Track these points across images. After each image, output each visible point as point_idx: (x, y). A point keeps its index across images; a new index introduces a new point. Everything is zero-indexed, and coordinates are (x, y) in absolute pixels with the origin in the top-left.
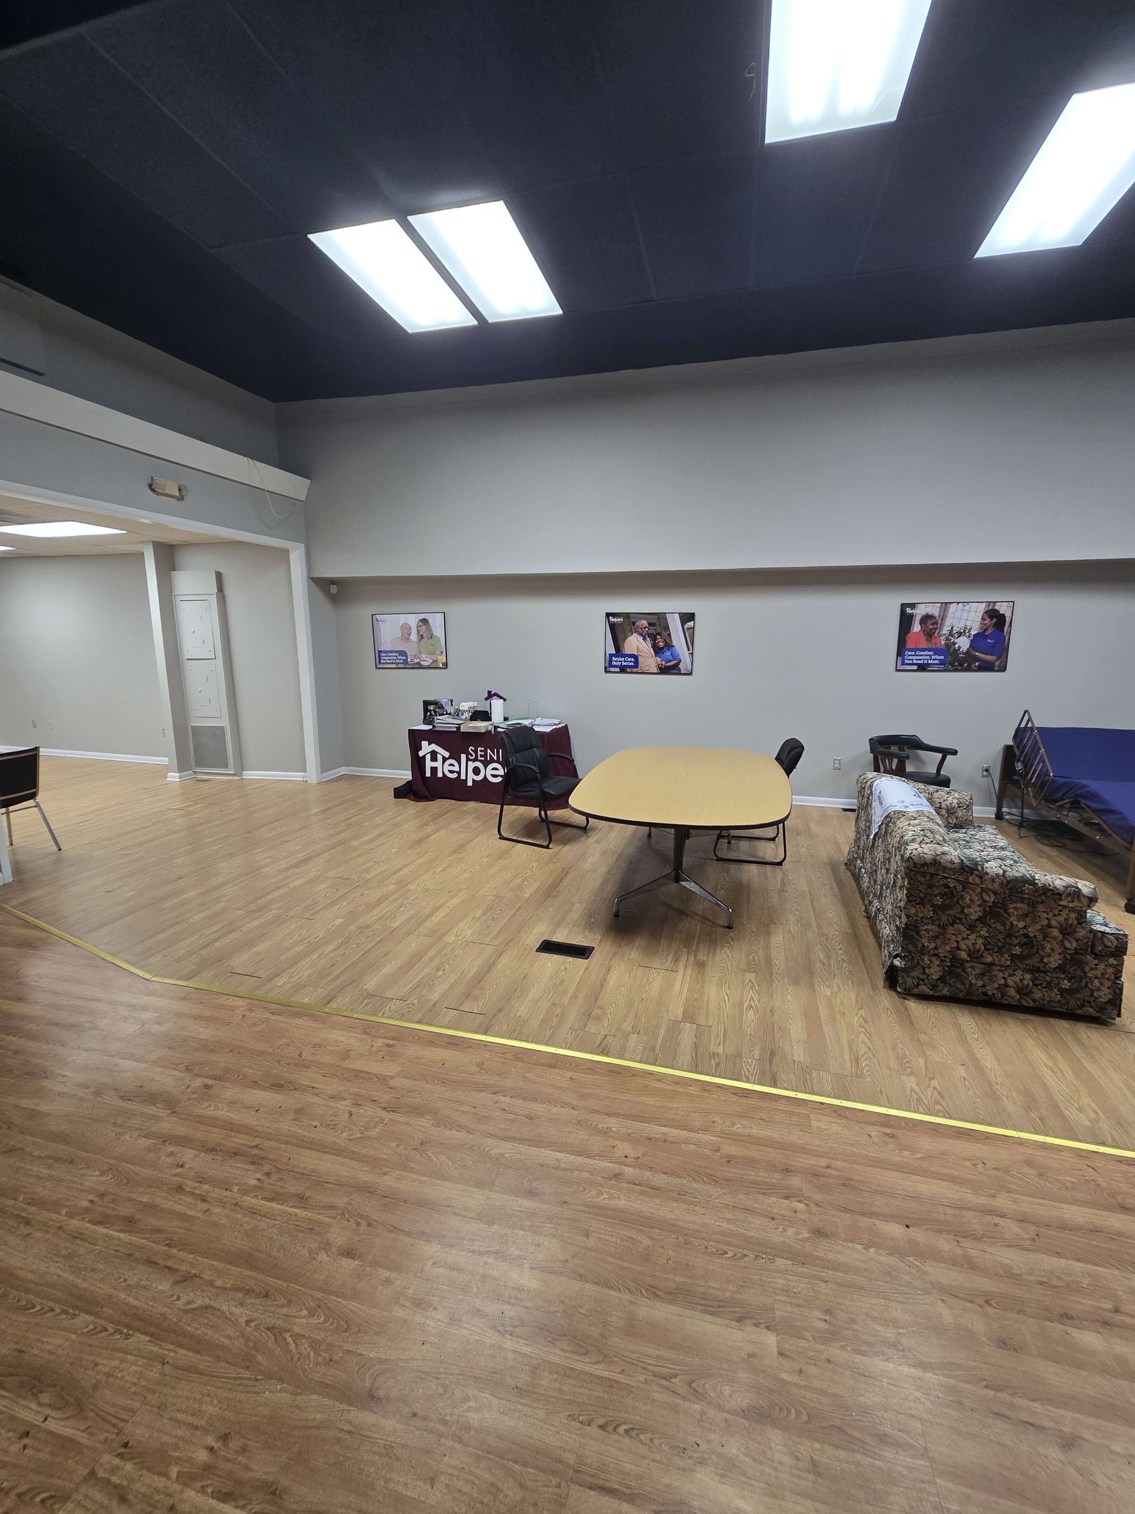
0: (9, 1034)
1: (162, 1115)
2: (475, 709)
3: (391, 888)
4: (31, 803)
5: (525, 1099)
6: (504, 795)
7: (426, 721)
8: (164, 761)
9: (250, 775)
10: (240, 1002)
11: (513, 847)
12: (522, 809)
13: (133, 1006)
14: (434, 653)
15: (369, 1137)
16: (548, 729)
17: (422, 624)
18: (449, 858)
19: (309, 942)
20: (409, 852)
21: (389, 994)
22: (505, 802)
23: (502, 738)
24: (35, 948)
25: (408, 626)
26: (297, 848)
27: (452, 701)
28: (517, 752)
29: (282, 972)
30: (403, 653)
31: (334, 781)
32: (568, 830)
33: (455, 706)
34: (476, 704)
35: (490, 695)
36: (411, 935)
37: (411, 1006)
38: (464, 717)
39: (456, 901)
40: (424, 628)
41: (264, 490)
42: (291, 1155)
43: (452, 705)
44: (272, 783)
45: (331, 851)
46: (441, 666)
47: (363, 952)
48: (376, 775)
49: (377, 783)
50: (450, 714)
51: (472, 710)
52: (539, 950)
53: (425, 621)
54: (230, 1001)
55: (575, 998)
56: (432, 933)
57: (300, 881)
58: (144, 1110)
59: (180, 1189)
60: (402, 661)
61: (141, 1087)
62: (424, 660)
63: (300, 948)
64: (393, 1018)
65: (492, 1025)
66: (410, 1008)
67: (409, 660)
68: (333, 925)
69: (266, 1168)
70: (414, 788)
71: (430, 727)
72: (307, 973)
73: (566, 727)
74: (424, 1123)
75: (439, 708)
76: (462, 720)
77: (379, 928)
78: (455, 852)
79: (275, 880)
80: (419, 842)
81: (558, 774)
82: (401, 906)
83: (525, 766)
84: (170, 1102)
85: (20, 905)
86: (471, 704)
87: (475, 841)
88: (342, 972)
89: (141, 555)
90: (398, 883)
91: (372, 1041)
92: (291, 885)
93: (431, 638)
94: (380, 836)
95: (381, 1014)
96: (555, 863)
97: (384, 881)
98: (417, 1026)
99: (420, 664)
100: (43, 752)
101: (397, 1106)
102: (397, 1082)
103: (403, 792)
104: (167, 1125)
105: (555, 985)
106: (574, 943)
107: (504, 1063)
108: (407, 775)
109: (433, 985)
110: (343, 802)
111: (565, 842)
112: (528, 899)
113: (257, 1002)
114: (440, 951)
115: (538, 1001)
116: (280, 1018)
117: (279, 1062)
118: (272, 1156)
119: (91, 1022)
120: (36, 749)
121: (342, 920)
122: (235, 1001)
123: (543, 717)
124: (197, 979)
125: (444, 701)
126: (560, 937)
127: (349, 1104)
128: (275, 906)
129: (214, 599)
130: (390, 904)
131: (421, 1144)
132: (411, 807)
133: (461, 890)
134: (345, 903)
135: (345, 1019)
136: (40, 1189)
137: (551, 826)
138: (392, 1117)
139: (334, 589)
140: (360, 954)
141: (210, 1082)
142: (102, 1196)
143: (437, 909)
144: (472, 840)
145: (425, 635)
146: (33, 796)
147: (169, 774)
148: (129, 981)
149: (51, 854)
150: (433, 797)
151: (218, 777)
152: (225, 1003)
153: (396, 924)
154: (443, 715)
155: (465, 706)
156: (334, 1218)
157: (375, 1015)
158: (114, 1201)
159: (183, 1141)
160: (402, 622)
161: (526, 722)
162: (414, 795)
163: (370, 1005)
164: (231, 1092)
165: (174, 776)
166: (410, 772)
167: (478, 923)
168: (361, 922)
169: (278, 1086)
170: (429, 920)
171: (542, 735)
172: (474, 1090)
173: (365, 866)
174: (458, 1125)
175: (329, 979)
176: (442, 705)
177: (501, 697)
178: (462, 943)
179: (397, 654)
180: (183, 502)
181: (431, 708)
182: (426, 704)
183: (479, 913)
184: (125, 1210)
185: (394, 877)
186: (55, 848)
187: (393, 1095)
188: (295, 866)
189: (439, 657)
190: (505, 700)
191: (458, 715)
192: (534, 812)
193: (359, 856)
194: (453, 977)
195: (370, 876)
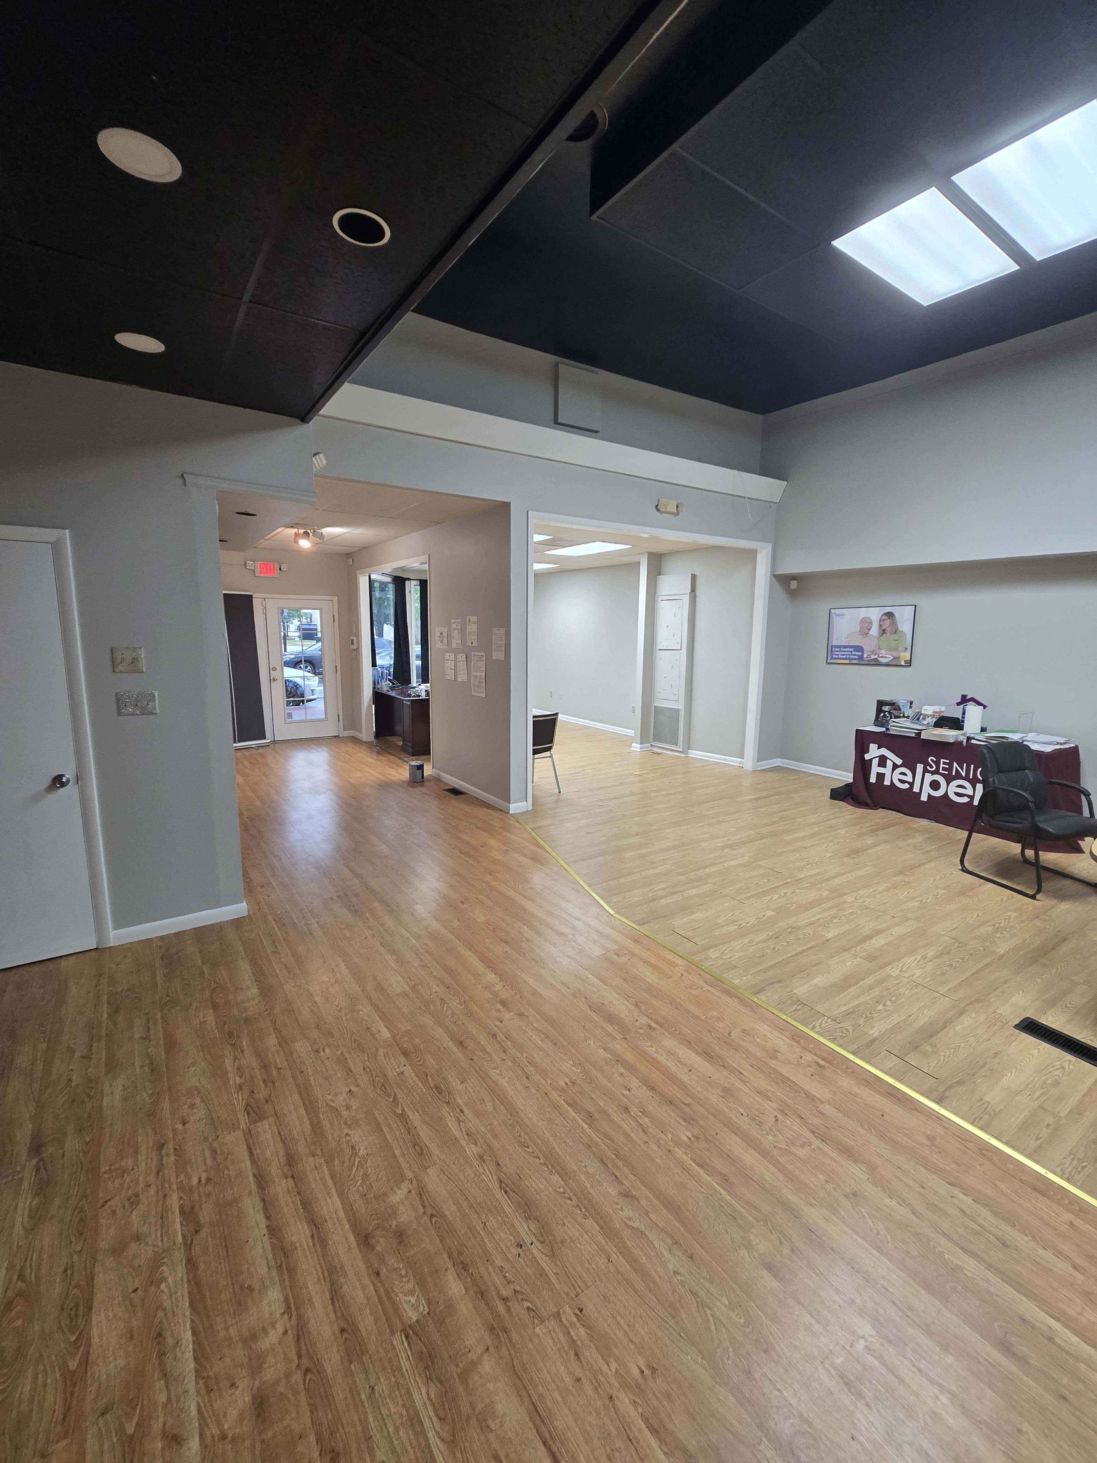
0: (524, 925)
1: (616, 1036)
2: (942, 714)
3: (825, 894)
4: (547, 754)
5: (995, 1214)
6: (975, 820)
7: (877, 722)
8: (631, 733)
9: (694, 754)
10: (679, 961)
11: (980, 885)
12: (994, 841)
13: (600, 933)
14: (897, 650)
15: (795, 1155)
16: (1048, 749)
17: (886, 618)
18: (894, 878)
19: (740, 925)
20: (846, 860)
21: (821, 1008)
22: (976, 828)
23: (983, 752)
24: (542, 864)
25: (869, 621)
26: (732, 830)
27: (911, 703)
28: (1000, 772)
29: (716, 946)
30: (859, 649)
31: (769, 772)
32: (1068, 882)
33: (916, 708)
34: (943, 709)
35: (964, 700)
36: (846, 953)
37: (845, 1031)
38: (925, 722)
39: (901, 930)
40: (888, 622)
41: (745, 497)
42: (718, 1131)
43: (911, 707)
44: (711, 765)
45: (763, 841)
46: (903, 663)
47: (794, 953)
48: (811, 772)
49: (813, 781)
50: (908, 717)
51: (937, 716)
52: (1017, 1027)
53: (890, 615)
54: (671, 957)
55: (1079, 1114)
56: (871, 958)
57: (734, 863)
58: (604, 1026)
59: (626, 1109)
60: (856, 657)
61: (603, 1004)
62: (882, 657)
63: (732, 928)
64: (824, 1037)
65: (947, 1097)
66: (843, 1032)
67: (865, 656)
68: (764, 916)
69: (696, 1131)
70: (854, 791)
71: (884, 729)
72: (738, 955)
73: (1077, 746)
74: (858, 1171)
75: (895, 709)
76: (923, 725)
77: (811, 933)
78: (901, 873)
79: (712, 856)
80: (856, 852)
81: (1057, 806)
82: (835, 917)
83: (1012, 791)
84: (624, 1029)
85: (536, 828)
86: (937, 708)
87: (927, 866)
88: (770, 966)
89: (638, 563)
90: (833, 890)
91: (801, 1052)
92: (726, 864)
93: (895, 633)
94: (814, 835)
95: (811, 1027)
96: (1044, 920)
97: (818, 884)
98: (851, 1057)
99: (878, 661)
100: (560, 717)
101: (827, 1137)
102: (827, 1109)
103: (840, 794)
104: (619, 1047)
105: (1045, 1082)
106: (1078, 1038)
107: (964, 1152)
108: (848, 777)
109: (872, 1018)
110: (777, 794)
111: (1061, 896)
112: (1002, 956)
113: (694, 967)
114: (880, 982)
115: (1018, 1093)
116: (712, 990)
117: (710, 1032)
118: (701, 1123)
119: (573, 935)
120: (556, 714)
121: (772, 913)
122: (675, 958)
123: (1039, 732)
124: (646, 927)
125: (901, 702)
126: (1052, 1021)
127: (775, 1108)
128: (711, 881)
129: (686, 599)
130: (823, 911)
131: (854, 1194)
132: (847, 811)
133: (908, 919)
134: (776, 897)
135: (772, 1015)
136: (536, 1055)
137: (1042, 872)
138: (821, 1146)
139: (794, 584)
140: (790, 955)
141: (653, 1025)
142: (574, 1083)
143: (878, 932)
144: (923, 864)
145: (888, 629)
146: (549, 749)
147: (633, 744)
148: (598, 910)
149: (555, 794)
150: (875, 806)
151: (668, 752)
152: (668, 957)
153: (830, 935)
154: (899, 717)
155: (928, 710)
156: (758, 1221)
157: (805, 1025)
158: (581, 1093)
159: (631, 1069)
160: (863, 616)
161: (1015, 737)
162: (853, 799)
163: (799, 1013)
164: (668, 1042)
165: (636, 747)
166: (852, 775)
167: (930, 965)
168: (792, 921)
169: (708, 1055)
170: (868, 942)
171: (1039, 755)
172: (922, 1166)
173: (797, 864)
174: (900, 1197)
175: (759, 969)
176: (898, 706)
177: (979, 703)
178: (909, 983)
179: (852, 650)
180: (679, 516)
181: (886, 708)
182: (881, 704)
183: (931, 953)
184: (588, 1105)
185: (828, 883)
186: (557, 791)
187: (822, 1122)
188: (730, 847)
189: (902, 654)
190: (985, 707)
191: (918, 719)
192: (1015, 848)
193: (791, 851)
194: (896, 1019)
195: (802, 876)
